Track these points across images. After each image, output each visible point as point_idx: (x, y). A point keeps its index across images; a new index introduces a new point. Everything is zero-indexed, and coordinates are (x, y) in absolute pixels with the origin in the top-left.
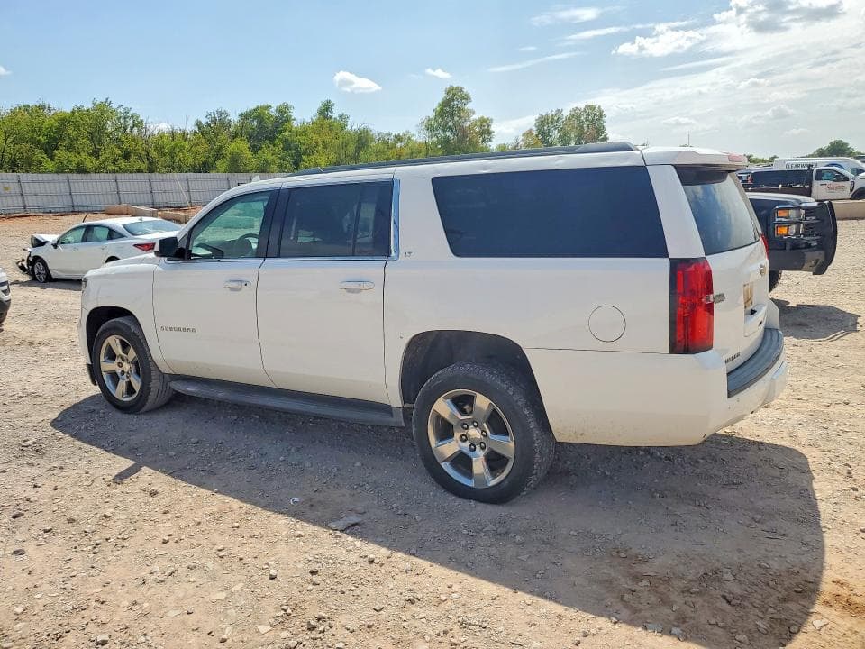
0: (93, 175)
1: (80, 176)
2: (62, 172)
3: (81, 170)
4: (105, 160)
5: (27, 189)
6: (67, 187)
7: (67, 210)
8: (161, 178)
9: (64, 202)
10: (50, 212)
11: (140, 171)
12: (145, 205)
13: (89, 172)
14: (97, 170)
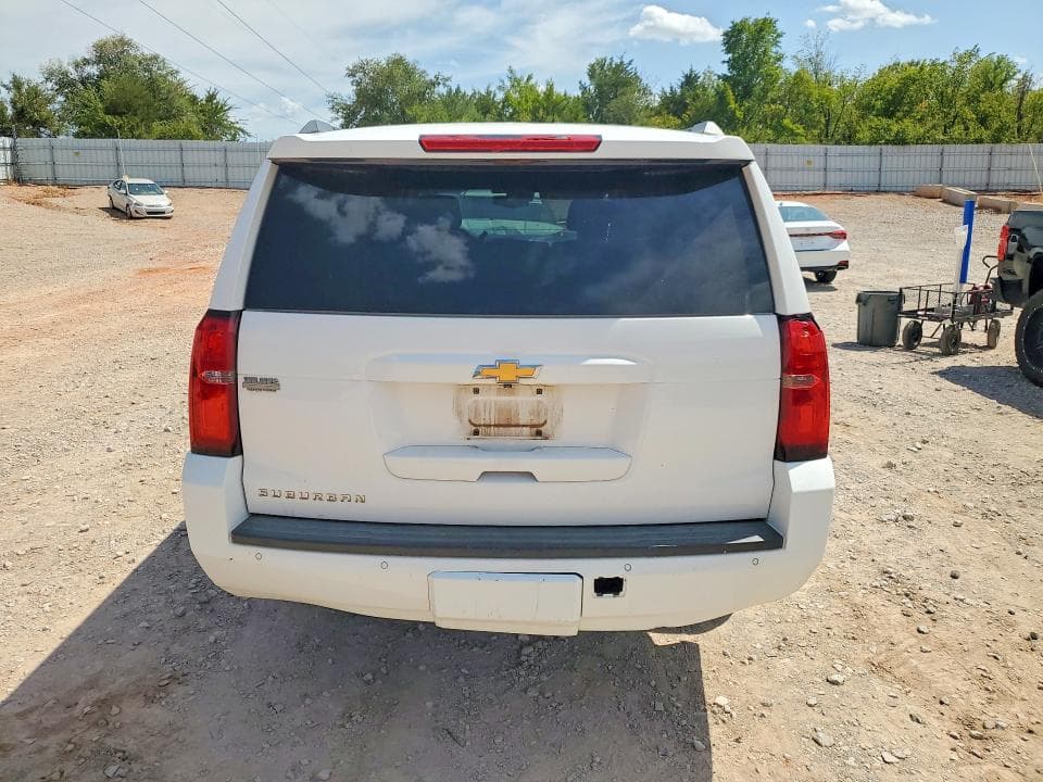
0: (913, 147)
1: (895, 148)
2: (876, 144)
3: (900, 141)
4: (934, 127)
5: (833, 163)
6: (877, 163)
7: (871, 189)
8: (1009, 150)
9: (872, 179)
10: (852, 190)
11: (979, 141)
12: (963, 186)
13: (908, 143)
14: (920, 141)
